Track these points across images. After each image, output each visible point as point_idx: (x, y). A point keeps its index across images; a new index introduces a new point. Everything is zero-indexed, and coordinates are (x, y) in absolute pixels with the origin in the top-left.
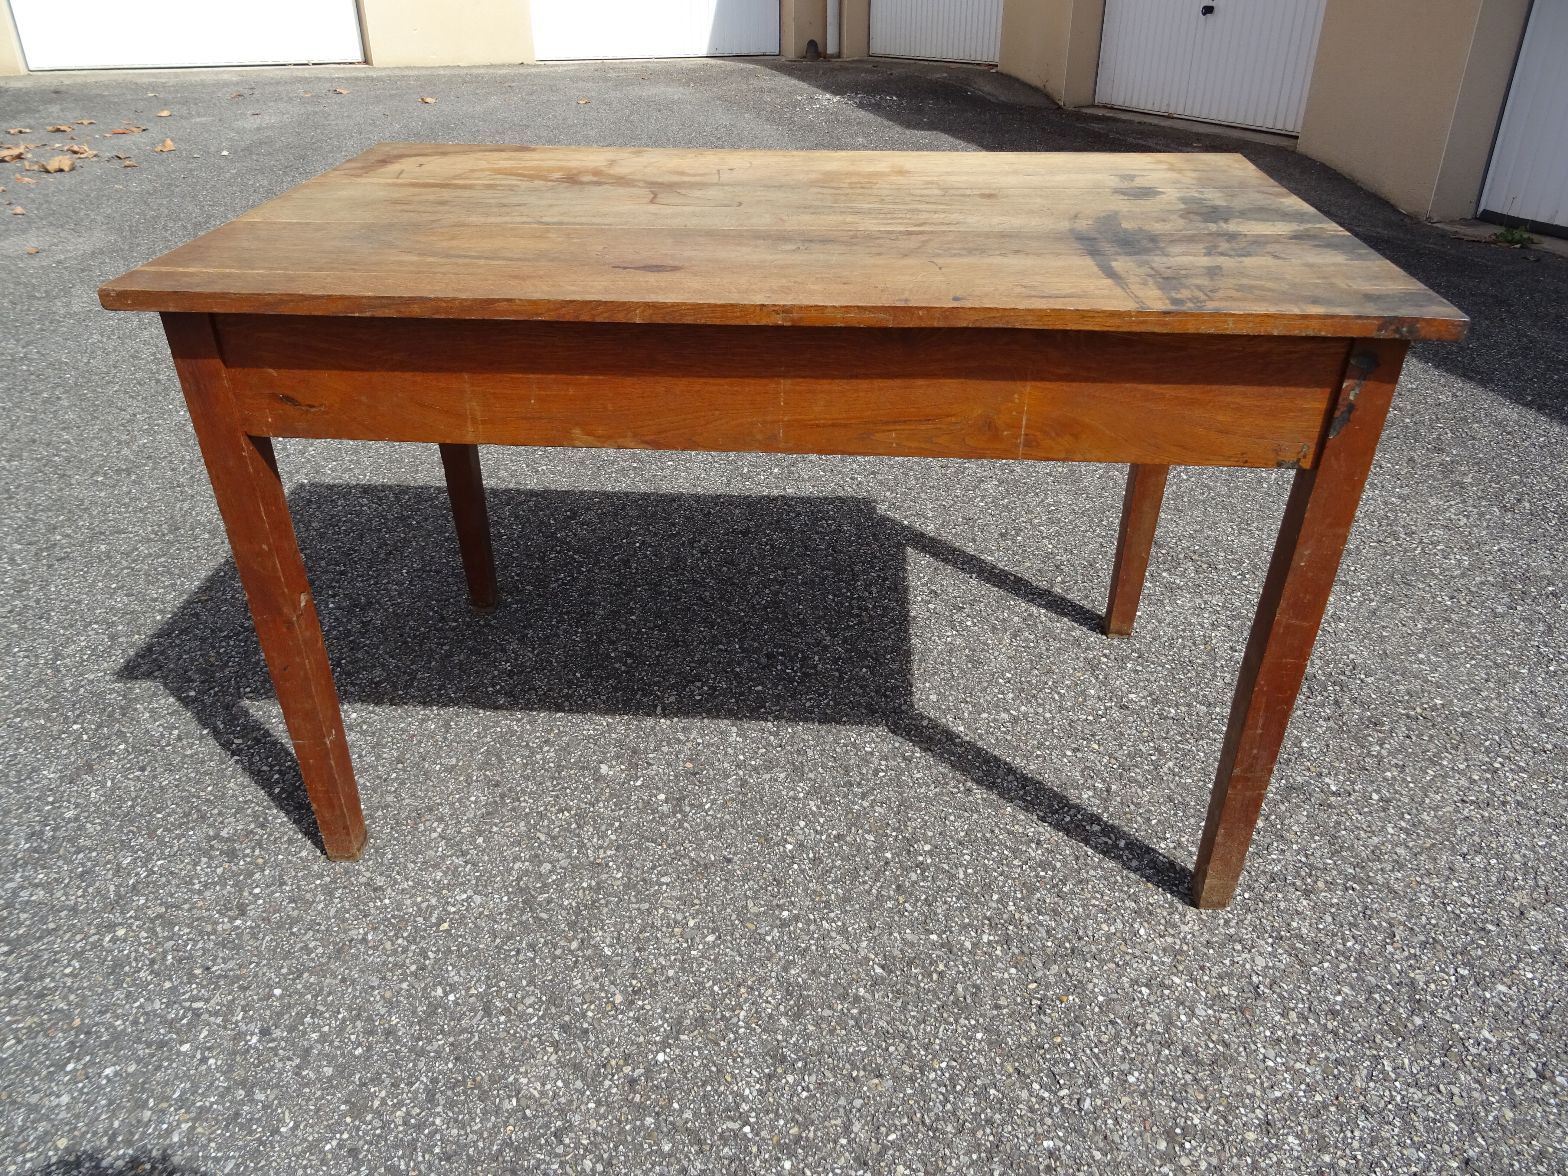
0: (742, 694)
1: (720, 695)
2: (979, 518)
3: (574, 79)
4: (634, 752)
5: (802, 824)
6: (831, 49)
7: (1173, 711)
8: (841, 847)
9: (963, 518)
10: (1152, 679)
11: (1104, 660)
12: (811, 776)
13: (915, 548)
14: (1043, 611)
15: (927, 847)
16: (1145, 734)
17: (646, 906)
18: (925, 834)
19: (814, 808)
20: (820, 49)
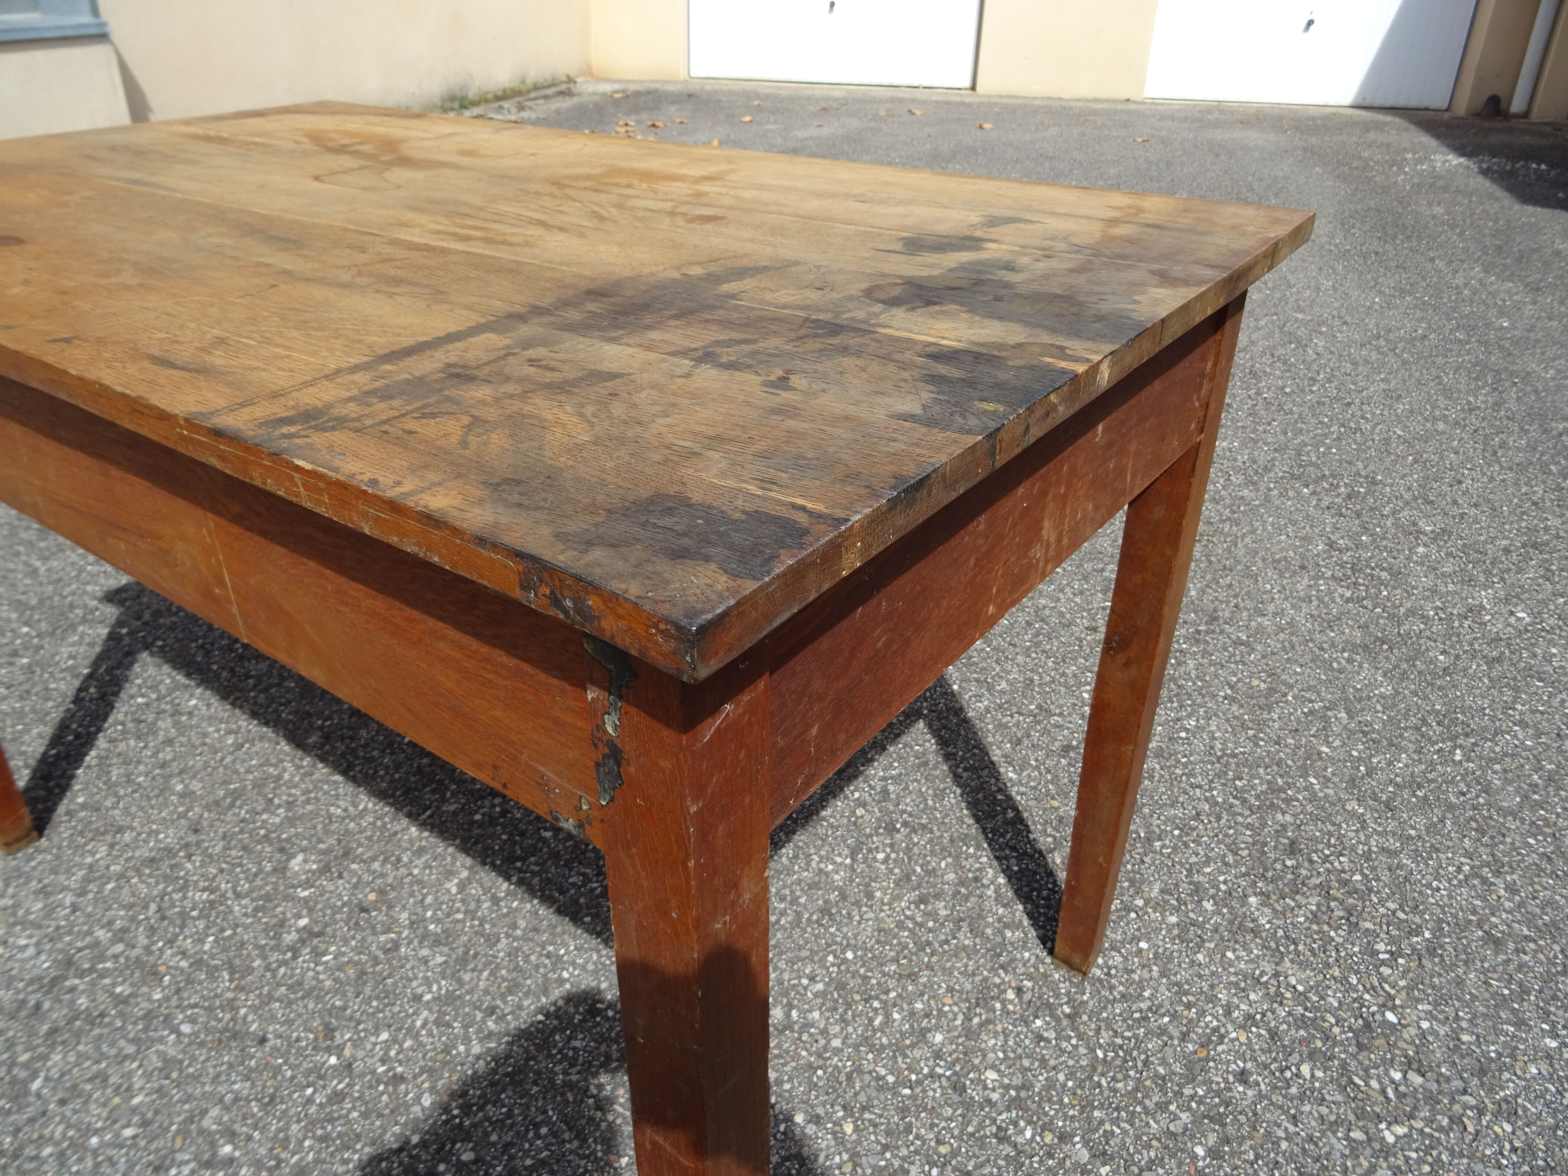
0: (522, 834)
1: (502, 824)
2: (1061, 714)
3: (1162, 117)
4: (346, 854)
5: (384, 1036)
6: (1517, 105)
7: (1028, 1134)
8: (383, 1093)
9: (1040, 707)
10: (1052, 1062)
11: (1011, 995)
12: (467, 977)
13: (930, 726)
14: (1002, 880)
15: (467, 1156)
16: (943, 1150)
17: (131, 1049)
18: (487, 1135)
19: (419, 1023)
20: (1503, 105)
